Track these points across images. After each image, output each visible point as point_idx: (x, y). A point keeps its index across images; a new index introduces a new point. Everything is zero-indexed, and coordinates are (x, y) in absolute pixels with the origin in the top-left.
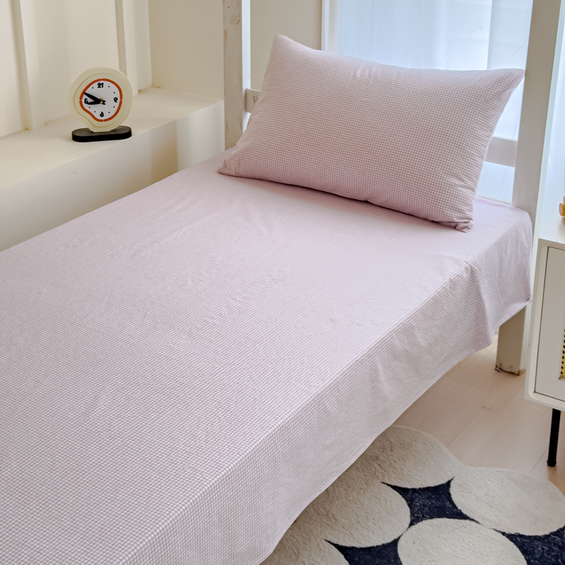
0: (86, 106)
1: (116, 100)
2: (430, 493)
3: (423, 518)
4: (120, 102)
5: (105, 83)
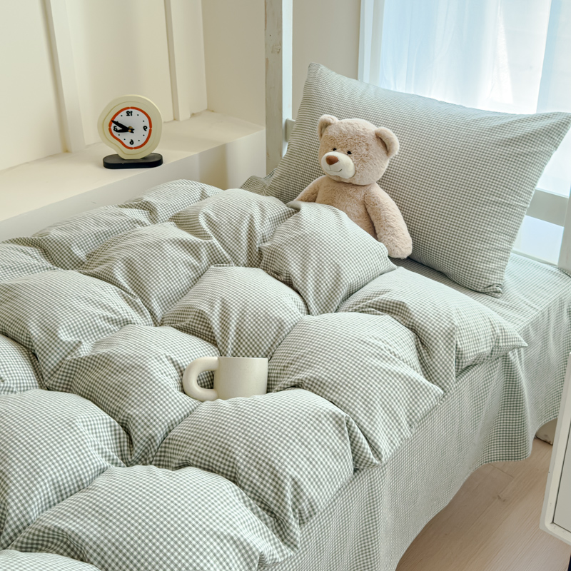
0: (116, 134)
1: (145, 128)
4: (150, 131)
5: (134, 111)
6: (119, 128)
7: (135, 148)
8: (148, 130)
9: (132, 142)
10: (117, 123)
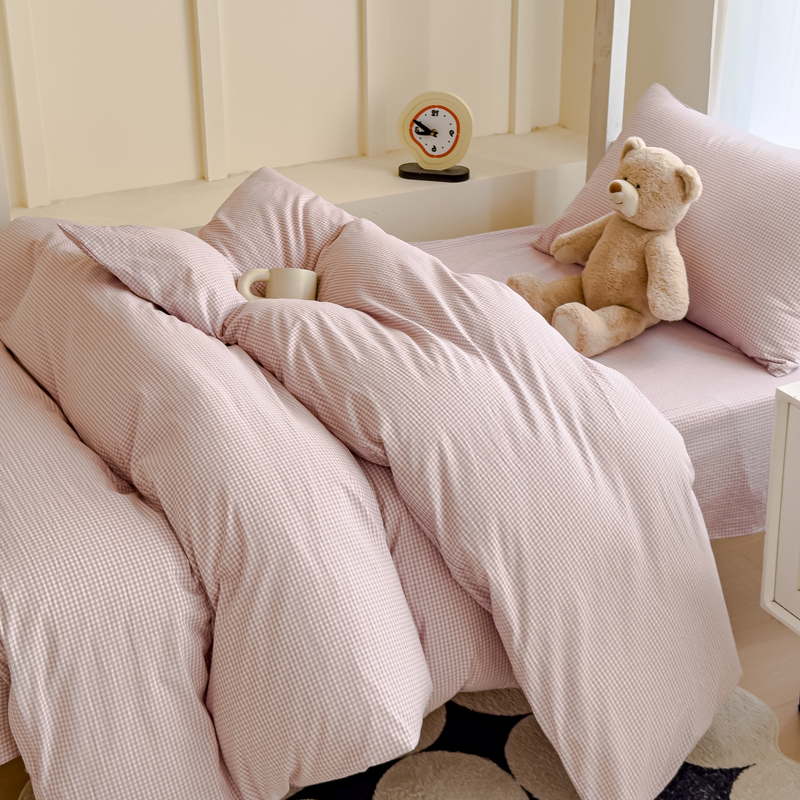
0: (417, 136)
1: (451, 133)
4: (457, 137)
5: (441, 111)
6: (421, 130)
7: (438, 156)
8: (455, 135)
9: (434, 149)
10: (419, 124)
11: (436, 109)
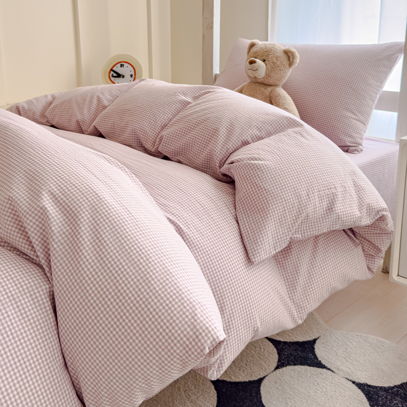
0: (113, 79)
2: (297, 346)
3: (288, 364)
5: (125, 64)
6: (115, 75)
8: (133, 77)
10: (114, 71)
11: (122, 63)
